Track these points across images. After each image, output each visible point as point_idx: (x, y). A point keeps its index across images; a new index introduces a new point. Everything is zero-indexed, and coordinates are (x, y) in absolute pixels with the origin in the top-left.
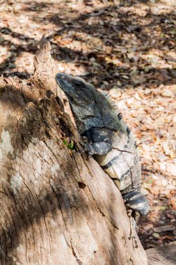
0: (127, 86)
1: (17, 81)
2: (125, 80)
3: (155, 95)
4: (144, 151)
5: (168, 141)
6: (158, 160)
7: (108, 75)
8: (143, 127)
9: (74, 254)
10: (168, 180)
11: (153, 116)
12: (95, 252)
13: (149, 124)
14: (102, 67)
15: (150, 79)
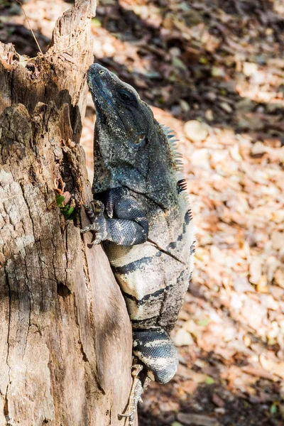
0: (224, 125)
1: (11, 54)
2: (222, 113)
3: (269, 161)
4: (211, 259)
5: (264, 256)
6: (233, 288)
7: (194, 91)
8: (226, 214)
9: (6, 413)
10: (238, 331)
11: (252, 200)
12: (46, 421)
13: (238, 213)
14: (188, 73)
15: (272, 127)
